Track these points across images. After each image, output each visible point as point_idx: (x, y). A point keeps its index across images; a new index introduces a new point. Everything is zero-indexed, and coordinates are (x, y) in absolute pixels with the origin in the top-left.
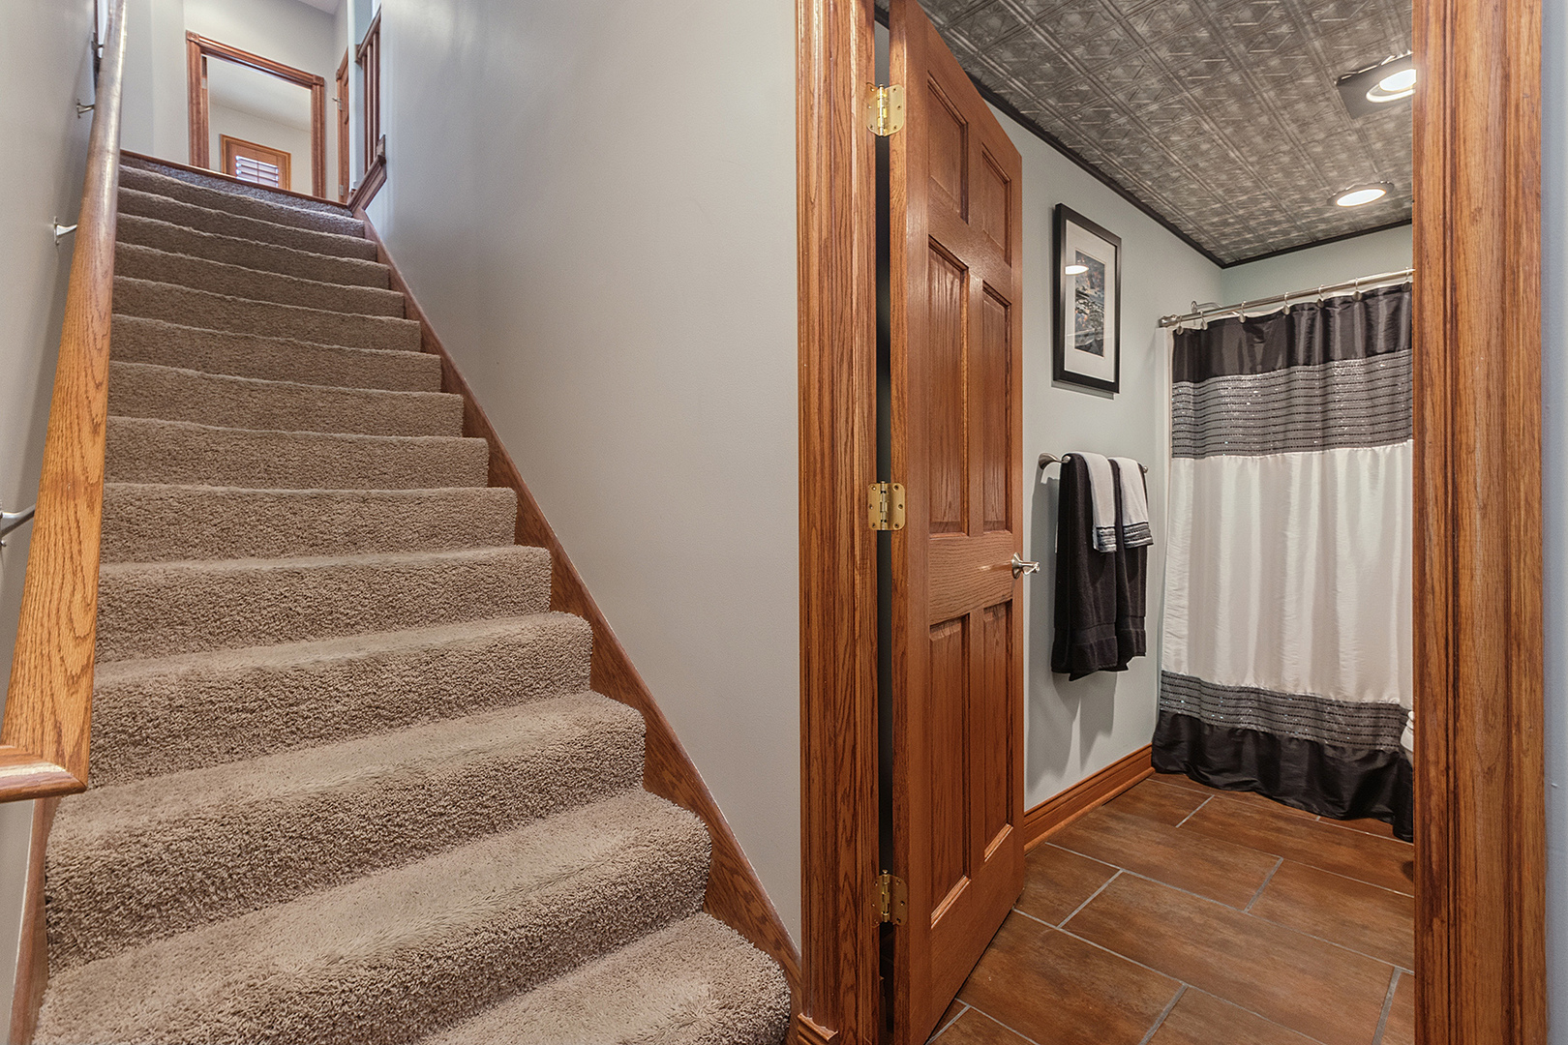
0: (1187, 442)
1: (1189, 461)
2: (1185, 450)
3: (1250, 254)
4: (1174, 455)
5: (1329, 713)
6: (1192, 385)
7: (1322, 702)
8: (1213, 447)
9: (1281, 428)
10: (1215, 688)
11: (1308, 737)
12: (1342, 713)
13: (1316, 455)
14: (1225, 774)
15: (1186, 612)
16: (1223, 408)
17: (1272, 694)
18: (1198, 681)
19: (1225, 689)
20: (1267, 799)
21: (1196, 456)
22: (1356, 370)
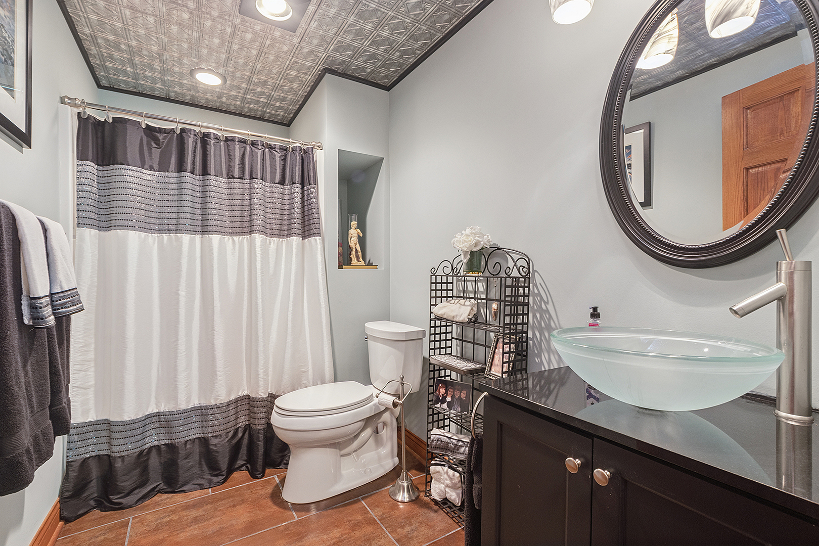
0: (92, 215)
1: (94, 232)
2: (90, 222)
3: (123, 86)
4: (79, 225)
5: (211, 414)
6: (96, 167)
7: (206, 408)
8: (118, 223)
9: (174, 216)
10: (125, 424)
11: (197, 436)
12: (219, 412)
13: (198, 237)
14: (136, 492)
15: (92, 364)
16: (130, 191)
17: (171, 413)
18: (108, 422)
19: (133, 422)
20: (171, 495)
21: (100, 228)
22: (222, 185)
